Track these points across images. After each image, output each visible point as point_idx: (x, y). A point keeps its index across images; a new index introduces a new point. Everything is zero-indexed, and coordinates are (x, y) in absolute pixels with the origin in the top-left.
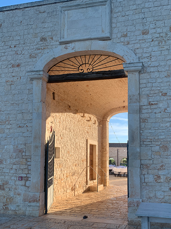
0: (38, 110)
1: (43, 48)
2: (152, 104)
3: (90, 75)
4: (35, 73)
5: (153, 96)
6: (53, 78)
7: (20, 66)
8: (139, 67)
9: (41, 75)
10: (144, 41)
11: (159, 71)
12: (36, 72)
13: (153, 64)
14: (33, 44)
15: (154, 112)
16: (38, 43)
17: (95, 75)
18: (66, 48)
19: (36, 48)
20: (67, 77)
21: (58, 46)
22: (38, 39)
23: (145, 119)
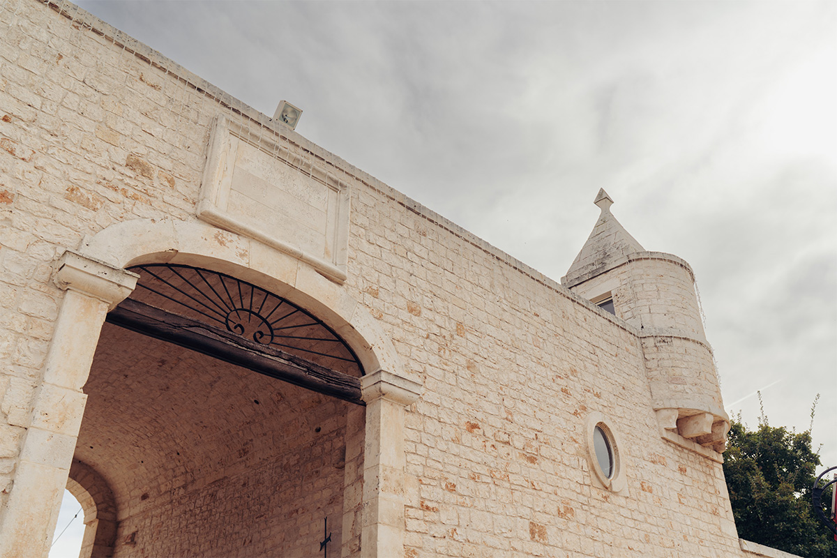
0: (62, 422)
1: (131, 192)
2: (427, 508)
3: (270, 357)
4: (102, 269)
5: (430, 484)
6: (138, 311)
7: (10, 201)
8: (413, 395)
9: (124, 289)
10: (411, 329)
11: (442, 420)
12: (107, 271)
13: (430, 397)
14: (93, 159)
15: (432, 533)
16: (115, 166)
17: (282, 361)
18: (221, 243)
19: (104, 179)
20: (191, 329)
21: (190, 218)
22: (121, 156)
23: (412, 548)
